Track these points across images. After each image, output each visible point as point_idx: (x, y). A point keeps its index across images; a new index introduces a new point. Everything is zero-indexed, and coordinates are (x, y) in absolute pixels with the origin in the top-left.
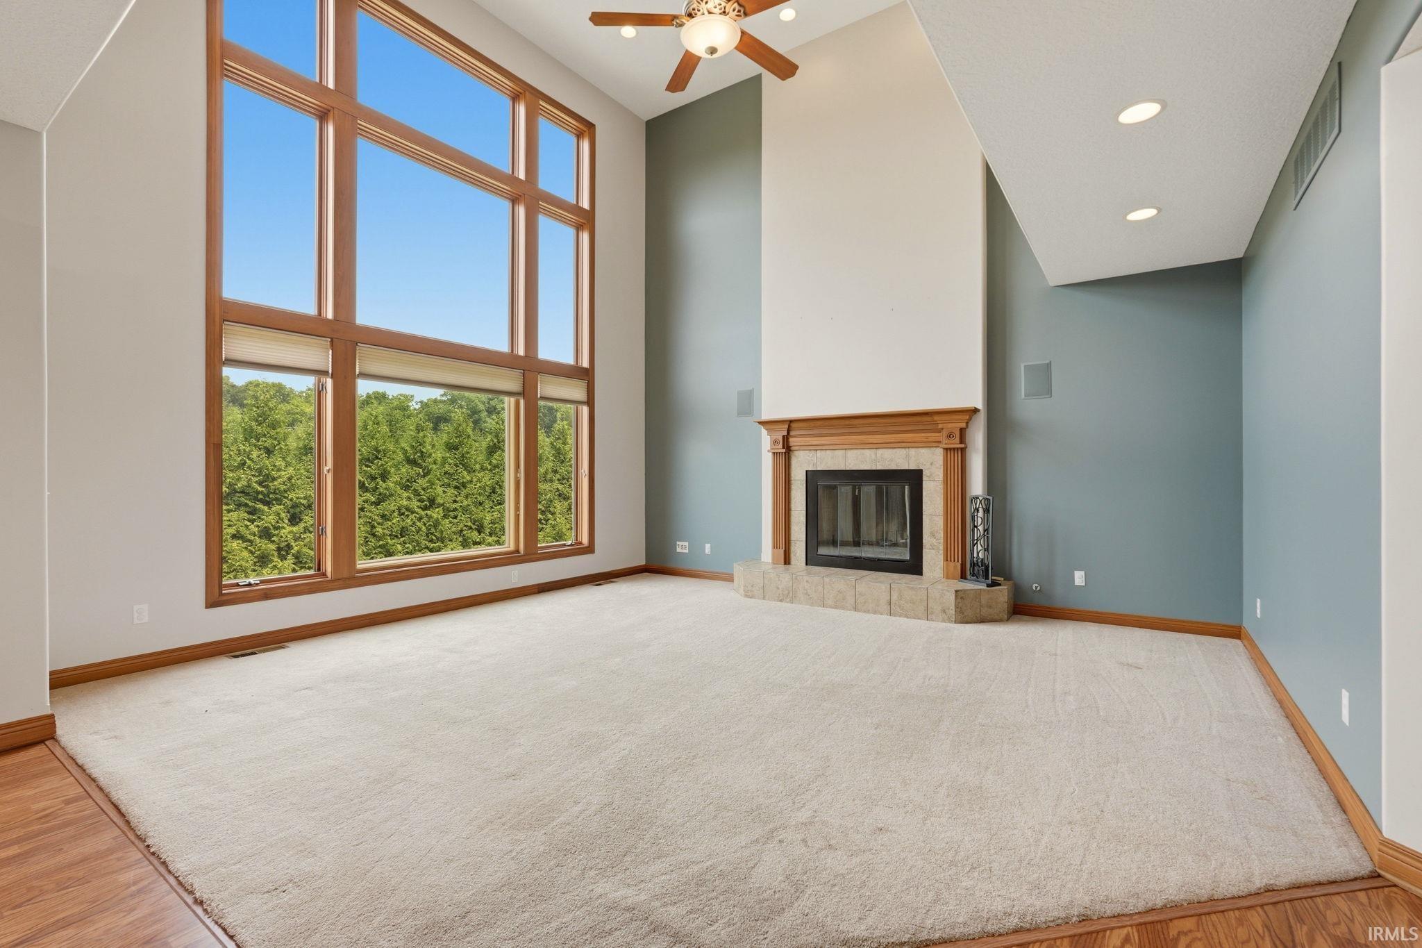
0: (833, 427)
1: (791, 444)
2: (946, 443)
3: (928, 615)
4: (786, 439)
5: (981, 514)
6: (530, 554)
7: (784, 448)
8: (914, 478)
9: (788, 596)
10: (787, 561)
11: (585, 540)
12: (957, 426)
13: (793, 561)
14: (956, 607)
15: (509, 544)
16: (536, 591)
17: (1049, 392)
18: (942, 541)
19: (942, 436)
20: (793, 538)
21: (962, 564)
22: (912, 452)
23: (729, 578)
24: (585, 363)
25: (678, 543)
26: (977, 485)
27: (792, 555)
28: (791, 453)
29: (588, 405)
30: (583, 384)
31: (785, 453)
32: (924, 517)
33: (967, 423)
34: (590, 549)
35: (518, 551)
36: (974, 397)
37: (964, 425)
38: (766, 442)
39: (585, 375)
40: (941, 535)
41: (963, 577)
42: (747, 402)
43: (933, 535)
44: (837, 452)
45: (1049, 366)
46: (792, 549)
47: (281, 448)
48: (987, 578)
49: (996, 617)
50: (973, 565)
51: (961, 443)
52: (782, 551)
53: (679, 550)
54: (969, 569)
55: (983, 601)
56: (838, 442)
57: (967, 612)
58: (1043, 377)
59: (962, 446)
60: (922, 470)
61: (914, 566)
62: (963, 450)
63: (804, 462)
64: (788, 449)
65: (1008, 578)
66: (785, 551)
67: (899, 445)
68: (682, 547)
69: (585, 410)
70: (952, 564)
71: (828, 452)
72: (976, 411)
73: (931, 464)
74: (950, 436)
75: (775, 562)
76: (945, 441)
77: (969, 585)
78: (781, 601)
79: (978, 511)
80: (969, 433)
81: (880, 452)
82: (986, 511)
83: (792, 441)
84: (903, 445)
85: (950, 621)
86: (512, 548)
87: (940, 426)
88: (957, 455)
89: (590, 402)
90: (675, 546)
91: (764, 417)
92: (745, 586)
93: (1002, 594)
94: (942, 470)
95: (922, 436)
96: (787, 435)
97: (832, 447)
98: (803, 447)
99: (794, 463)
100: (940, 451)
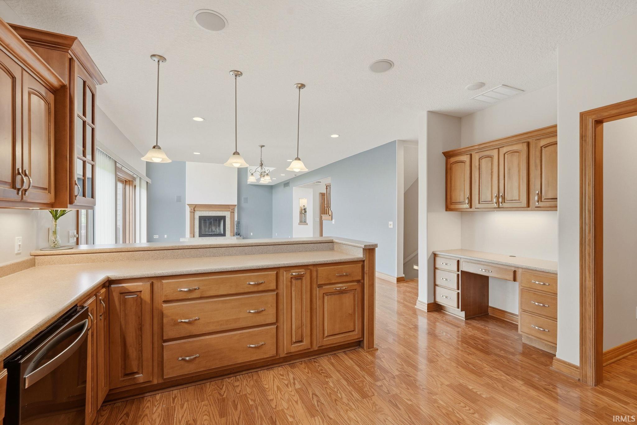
0: (207, 206)
2: (231, 211)
8: (224, 218)
12: (232, 208)
13: (195, 236)
17: (247, 202)
18: (230, 230)
20: (195, 231)
21: (234, 234)
22: (224, 212)
26: (236, 219)
28: (195, 212)
31: (193, 212)
32: (226, 225)
37: (234, 208)
38: (188, 208)
40: (230, 228)
42: (180, 199)
43: (228, 228)
45: (247, 198)
46: (195, 234)
48: (239, 235)
50: (236, 233)
52: (193, 234)
53: (154, 238)
58: (246, 200)
60: (226, 216)
61: (224, 235)
63: (198, 214)
64: (194, 210)
68: (156, 237)
70: (232, 234)
71: (204, 212)
72: (236, 205)
73: (228, 215)
75: (191, 237)
79: (237, 223)
81: (216, 212)
83: (196, 209)
84: (222, 211)
87: (229, 208)
88: (233, 212)
90: (153, 237)
91: (187, 203)
94: (230, 216)
95: (226, 209)
96: (194, 208)
97: (206, 211)
98: (198, 210)
99: (195, 214)
100: (230, 212)
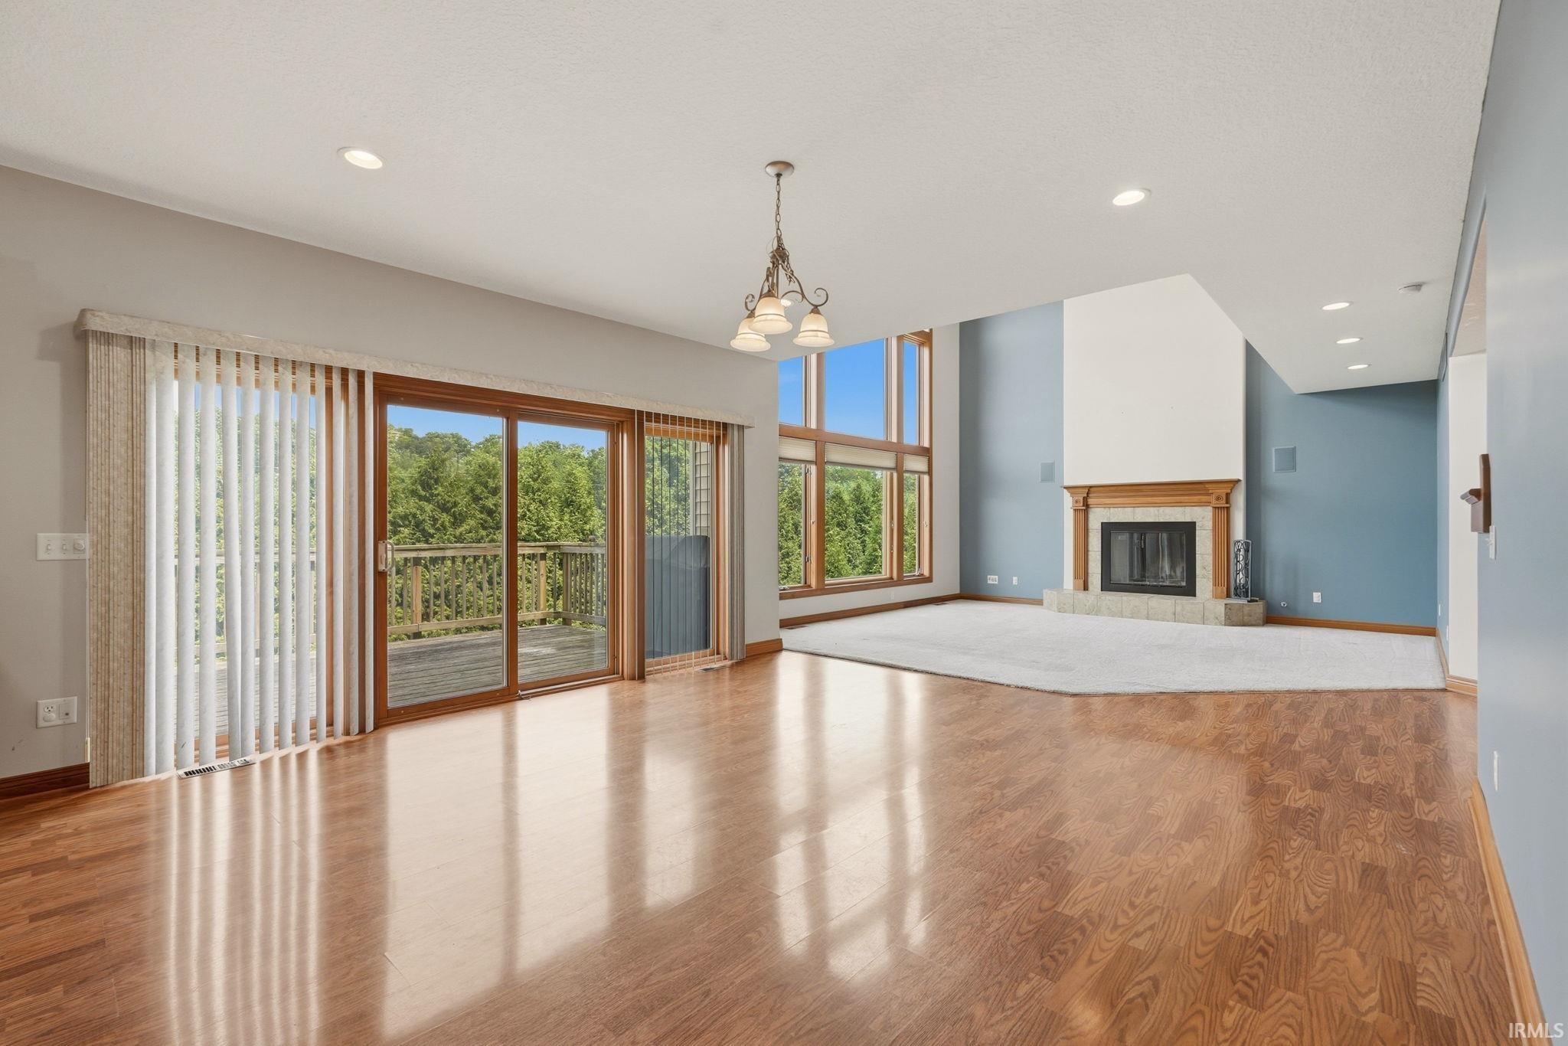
0: (1126, 491)
1: (1089, 503)
2: (1215, 503)
3: (1204, 621)
4: (1085, 500)
5: (1242, 552)
6: (900, 581)
7: (1083, 506)
8: (1189, 528)
9: (1094, 611)
10: (1086, 588)
11: (926, 573)
12: (1223, 491)
13: (1090, 587)
14: (1226, 614)
15: (885, 574)
16: (902, 606)
17: (1294, 468)
18: (1211, 573)
19: (1213, 499)
20: (1090, 571)
21: (1227, 588)
22: (1188, 509)
23: (1039, 602)
24: (926, 444)
25: (989, 577)
26: (1239, 532)
27: (1090, 584)
28: (1089, 509)
29: (929, 475)
30: (925, 460)
31: (1084, 510)
32: (1197, 555)
33: (1231, 490)
34: (929, 580)
35: (891, 578)
36: (1238, 473)
37: (1229, 491)
38: (1068, 500)
39: (927, 453)
40: (1211, 568)
41: (1228, 596)
42: (1050, 473)
43: (1204, 570)
44: (1126, 509)
45: (1294, 449)
46: (1090, 579)
47: (552, 501)
48: (1247, 597)
49: (1254, 623)
50: (1236, 589)
51: (1227, 503)
52: (1082, 581)
53: (989, 582)
54: (1232, 591)
55: (1246, 612)
56: (1128, 502)
57: (1233, 619)
58: (1290, 458)
59: (1228, 505)
60: (1195, 523)
61: (1190, 590)
62: (1228, 508)
63: (1098, 517)
64: (1087, 506)
65: (1262, 598)
66: (1084, 581)
67: (1179, 504)
68: (992, 580)
69: (926, 478)
70: (1220, 588)
71: (1120, 509)
72: (1239, 481)
73: (1203, 518)
74: (1218, 498)
75: (1076, 588)
76: (1214, 501)
77: (1234, 601)
78: (1088, 614)
79: (1240, 551)
80: (1232, 497)
81: (1162, 509)
82: (1247, 551)
83: (1091, 501)
84: (1181, 504)
85: (1222, 625)
86: (888, 576)
87: (1210, 492)
88: (1224, 512)
89: (930, 472)
90: (985, 579)
91: (1066, 484)
92: (1058, 604)
93: (1259, 608)
94: (1211, 523)
95: (1196, 498)
96: (1086, 497)
97: (1123, 506)
98: (1098, 505)
99: (1091, 517)
100: (1210, 509)
